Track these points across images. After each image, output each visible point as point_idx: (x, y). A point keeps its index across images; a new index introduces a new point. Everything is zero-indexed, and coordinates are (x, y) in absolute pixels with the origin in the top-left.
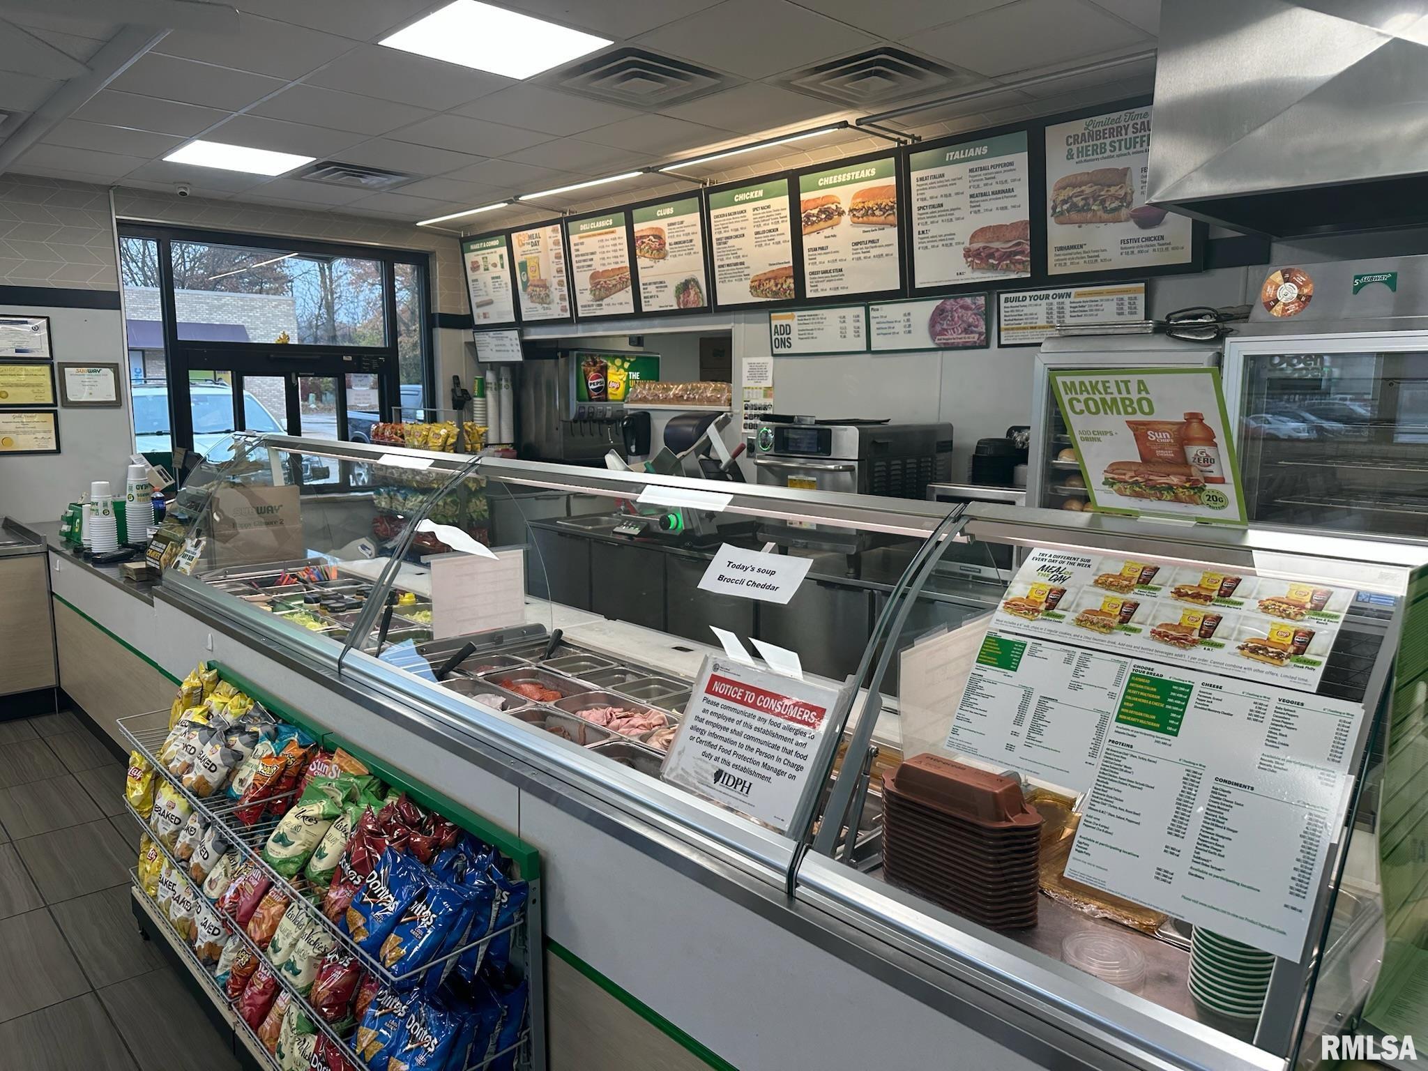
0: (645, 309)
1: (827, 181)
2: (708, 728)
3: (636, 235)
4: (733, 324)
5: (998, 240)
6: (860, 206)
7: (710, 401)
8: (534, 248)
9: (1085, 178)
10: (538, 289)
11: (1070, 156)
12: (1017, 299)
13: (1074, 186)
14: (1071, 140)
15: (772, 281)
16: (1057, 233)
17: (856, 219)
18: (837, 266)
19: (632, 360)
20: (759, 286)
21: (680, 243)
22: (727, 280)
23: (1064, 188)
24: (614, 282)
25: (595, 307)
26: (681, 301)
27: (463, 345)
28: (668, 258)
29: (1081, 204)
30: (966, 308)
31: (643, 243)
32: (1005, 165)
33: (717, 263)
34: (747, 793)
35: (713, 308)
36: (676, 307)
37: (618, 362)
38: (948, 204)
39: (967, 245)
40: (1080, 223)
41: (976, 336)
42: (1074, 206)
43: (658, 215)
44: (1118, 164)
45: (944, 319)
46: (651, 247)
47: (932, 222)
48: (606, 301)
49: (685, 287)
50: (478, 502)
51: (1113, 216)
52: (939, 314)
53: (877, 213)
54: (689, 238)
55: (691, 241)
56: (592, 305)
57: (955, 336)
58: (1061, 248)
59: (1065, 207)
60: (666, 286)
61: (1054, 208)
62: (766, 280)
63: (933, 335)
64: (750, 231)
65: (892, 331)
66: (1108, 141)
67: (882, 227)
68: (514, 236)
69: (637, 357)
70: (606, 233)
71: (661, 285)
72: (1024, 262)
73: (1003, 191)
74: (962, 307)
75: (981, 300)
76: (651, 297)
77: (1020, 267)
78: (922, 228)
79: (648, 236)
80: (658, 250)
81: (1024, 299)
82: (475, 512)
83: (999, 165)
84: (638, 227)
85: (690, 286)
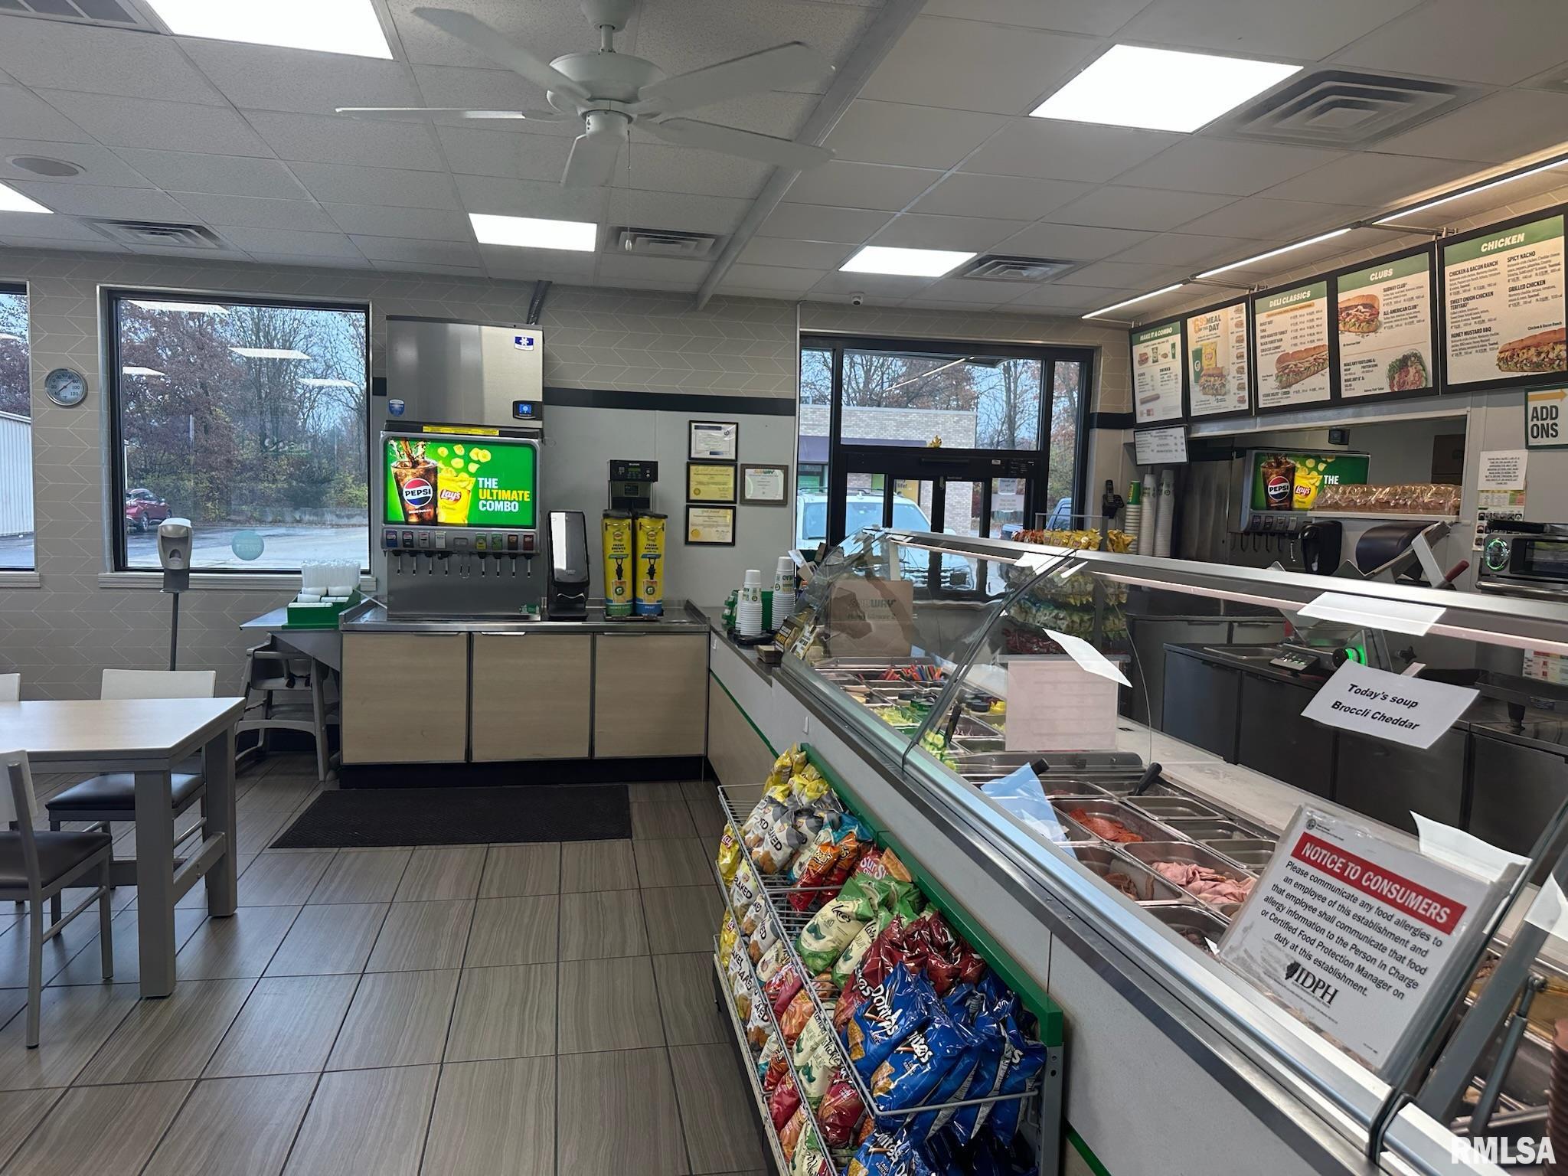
0: (1345, 394)
2: (1289, 904)
3: (1340, 306)
4: (1469, 408)
7: (1427, 508)
8: (1212, 332)
10: (1212, 379)
15: (1533, 350)
19: (1329, 460)
20: (1512, 357)
21: (1399, 310)
22: (1463, 352)
24: (1307, 365)
25: (1280, 396)
26: (1395, 382)
27: (1122, 446)
28: (1381, 330)
31: (1348, 315)
33: (1450, 332)
34: (1329, 1002)
35: (1440, 388)
36: (1387, 390)
37: (1310, 463)
43: (1372, 279)
46: (1358, 319)
48: (1295, 387)
49: (1402, 365)
50: (1116, 621)
54: (1412, 303)
55: (1415, 307)
56: (1277, 394)
60: (1376, 365)
62: (1524, 348)
64: (1502, 288)
68: (1190, 321)
69: (1337, 457)
70: (1301, 308)
71: (1369, 364)
76: (1355, 379)
79: (1356, 306)
80: (1368, 322)
82: (1112, 630)
84: (1342, 297)
85: (1409, 363)
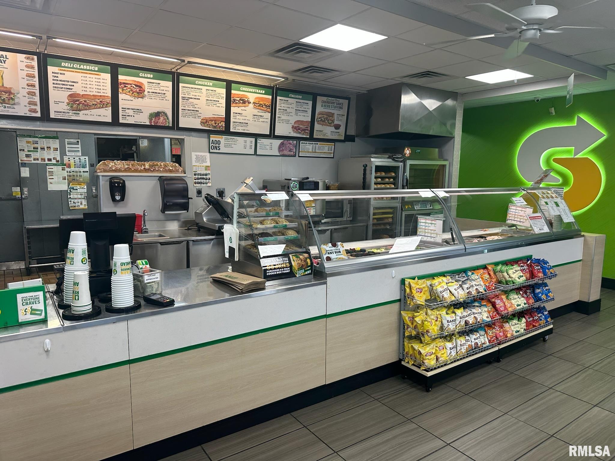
0: (121, 121)
1: (244, 89)
3: (119, 81)
4: (185, 137)
5: (302, 125)
6: (258, 102)
9: (325, 113)
11: (322, 106)
12: (305, 143)
13: (322, 114)
14: (323, 102)
15: (213, 122)
16: (317, 126)
17: (255, 106)
18: (246, 122)
20: (206, 122)
21: (156, 93)
22: (186, 116)
23: (320, 114)
24: (95, 102)
26: (152, 121)
28: (146, 98)
29: (323, 120)
30: (290, 144)
31: (125, 86)
32: (306, 103)
33: (181, 108)
35: (175, 126)
36: (148, 123)
38: (288, 110)
39: (293, 124)
40: (323, 125)
41: (293, 153)
42: (322, 120)
43: (140, 75)
44: (332, 111)
45: (283, 146)
46: (132, 90)
47: (283, 115)
48: (84, 112)
49: (157, 114)
51: (330, 125)
52: (282, 144)
53: (264, 106)
54: (163, 92)
55: (164, 94)
56: (68, 113)
57: (286, 152)
58: (317, 131)
59: (320, 120)
60: (142, 112)
61: (317, 119)
62: (210, 120)
63: (279, 151)
64: (203, 98)
65: (265, 148)
66: (331, 105)
67: (265, 112)
70: (91, 74)
71: (138, 111)
72: (307, 133)
73: (305, 111)
74: (289, 143)
75: (295, 142)
77: (307, 134)
78: (279, 116)
79: (131, 84)
80: (138, 93)
81: (307, 143)
83: (304, 103)
84: (121, 77)
85: (160, 115)
